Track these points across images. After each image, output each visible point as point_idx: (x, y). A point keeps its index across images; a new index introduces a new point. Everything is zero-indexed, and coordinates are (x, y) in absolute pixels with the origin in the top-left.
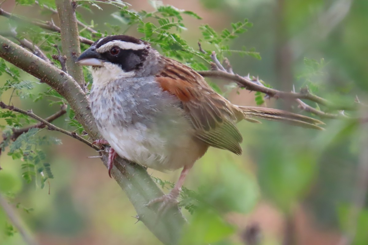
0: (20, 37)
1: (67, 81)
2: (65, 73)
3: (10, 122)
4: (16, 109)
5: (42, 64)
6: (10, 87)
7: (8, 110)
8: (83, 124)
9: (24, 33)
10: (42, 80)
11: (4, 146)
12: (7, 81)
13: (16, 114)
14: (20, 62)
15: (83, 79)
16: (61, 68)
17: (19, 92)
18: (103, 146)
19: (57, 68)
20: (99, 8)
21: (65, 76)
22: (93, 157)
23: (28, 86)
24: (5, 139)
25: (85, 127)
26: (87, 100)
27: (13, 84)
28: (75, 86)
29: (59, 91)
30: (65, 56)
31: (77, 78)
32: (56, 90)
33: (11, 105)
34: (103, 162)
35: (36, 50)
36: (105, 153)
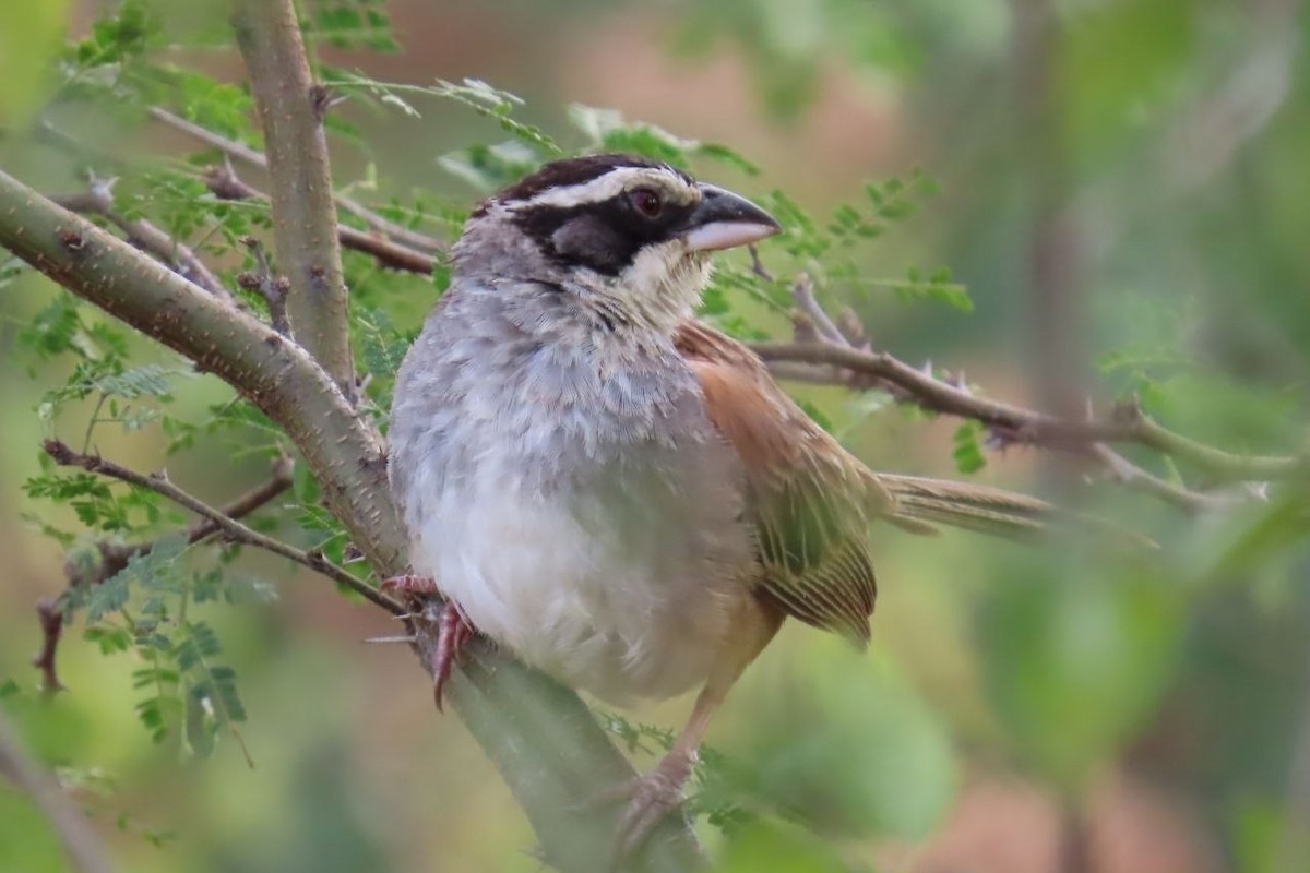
0: (126, 213)
1: (289, 367)
2: (282, 337)
3: (87, 515)
4: (110, 466)
5: (203, 305)
6: (88, 387)
7: (80, 469)
8: (345, 520)
9: (141, 197)
10: (200, 363)
11: (71, 606)
12: (79, 368)
13: (111, 483)
14: (123, 300)
15: (351, 362)
16: (269, 319)
17: (120, 409)
18: (419, 600)
19: (257, 323)
20: (409, 110)
21: (283, 348)
22: (382, 640)
23: (153, 386)
24: (75, 582)
25: (354, 530)
26: (360, 435)
27: (98, 380)
28: (321, 384)
29: (262, 403)
30: (285, 280)
31: (327, 358)
32: (252, 398)
33: (91, 452)
34: (417, 659)
35: (184, 261)
36: (424, 623)
